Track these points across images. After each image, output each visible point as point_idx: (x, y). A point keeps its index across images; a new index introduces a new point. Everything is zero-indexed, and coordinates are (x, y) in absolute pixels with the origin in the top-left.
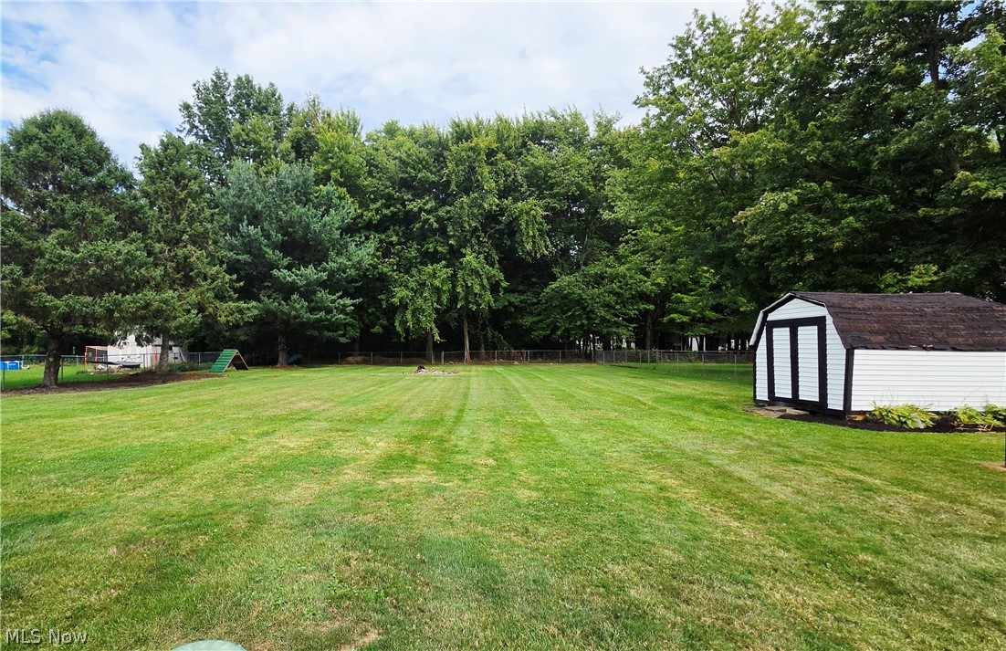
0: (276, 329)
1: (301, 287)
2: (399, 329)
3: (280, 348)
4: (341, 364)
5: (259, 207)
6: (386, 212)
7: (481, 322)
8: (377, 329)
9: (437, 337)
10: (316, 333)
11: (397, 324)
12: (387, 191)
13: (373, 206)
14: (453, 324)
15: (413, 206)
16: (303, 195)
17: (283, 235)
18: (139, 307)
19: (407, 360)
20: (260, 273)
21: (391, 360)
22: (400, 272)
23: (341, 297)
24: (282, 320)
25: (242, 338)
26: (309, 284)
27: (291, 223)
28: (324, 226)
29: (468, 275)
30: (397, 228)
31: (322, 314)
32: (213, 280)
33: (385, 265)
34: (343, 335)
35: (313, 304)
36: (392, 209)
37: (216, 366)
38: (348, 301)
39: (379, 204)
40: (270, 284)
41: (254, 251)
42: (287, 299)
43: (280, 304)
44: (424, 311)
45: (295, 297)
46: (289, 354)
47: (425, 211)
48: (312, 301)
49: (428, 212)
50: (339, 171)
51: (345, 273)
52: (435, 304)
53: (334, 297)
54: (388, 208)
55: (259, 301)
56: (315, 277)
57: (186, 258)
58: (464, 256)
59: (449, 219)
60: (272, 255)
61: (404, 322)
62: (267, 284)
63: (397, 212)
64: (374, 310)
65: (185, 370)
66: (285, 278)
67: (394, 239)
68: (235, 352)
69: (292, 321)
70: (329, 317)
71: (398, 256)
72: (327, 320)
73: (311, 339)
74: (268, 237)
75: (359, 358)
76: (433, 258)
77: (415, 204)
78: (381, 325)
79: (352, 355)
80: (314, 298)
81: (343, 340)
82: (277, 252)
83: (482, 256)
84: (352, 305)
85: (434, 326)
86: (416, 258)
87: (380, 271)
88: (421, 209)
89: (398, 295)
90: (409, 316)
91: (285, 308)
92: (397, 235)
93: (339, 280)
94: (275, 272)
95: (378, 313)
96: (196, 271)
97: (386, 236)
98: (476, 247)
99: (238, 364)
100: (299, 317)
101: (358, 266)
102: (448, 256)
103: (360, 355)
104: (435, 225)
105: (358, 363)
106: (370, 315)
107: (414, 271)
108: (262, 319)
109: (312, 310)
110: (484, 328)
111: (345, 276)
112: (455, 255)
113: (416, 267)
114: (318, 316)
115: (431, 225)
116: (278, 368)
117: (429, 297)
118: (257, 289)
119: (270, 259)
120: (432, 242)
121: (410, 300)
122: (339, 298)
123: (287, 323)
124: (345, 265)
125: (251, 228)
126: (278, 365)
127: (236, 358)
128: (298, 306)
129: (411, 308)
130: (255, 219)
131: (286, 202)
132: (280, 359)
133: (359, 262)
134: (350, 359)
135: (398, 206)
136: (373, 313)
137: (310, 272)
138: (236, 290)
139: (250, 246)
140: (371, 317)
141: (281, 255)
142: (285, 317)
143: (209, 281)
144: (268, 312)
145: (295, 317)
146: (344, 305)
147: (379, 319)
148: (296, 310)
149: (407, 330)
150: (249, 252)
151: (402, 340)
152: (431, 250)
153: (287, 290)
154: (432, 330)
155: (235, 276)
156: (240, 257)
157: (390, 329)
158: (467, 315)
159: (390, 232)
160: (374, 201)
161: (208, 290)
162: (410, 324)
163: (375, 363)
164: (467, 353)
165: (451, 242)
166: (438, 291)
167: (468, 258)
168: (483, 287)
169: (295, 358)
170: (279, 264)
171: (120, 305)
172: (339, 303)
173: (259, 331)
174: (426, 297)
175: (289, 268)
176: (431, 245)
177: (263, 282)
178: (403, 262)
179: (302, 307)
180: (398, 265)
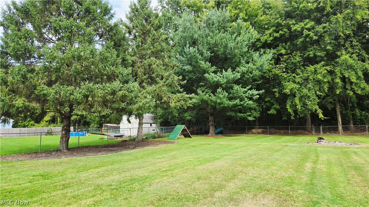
0: (208, 112)
1: (223, 84)
2: (290, 110)
3: (210, 123)
4: (248, 134)
5: (196, 36)
6: (276, 35)
7: (350, 105)
8: (273, 111)
9: (321, 116)
10: (233, 114)
11: (288, 107)
12: (277, 21)
13: (267, 32)
14: (330, 107)
15: (297, 27)
16: (223, 28)
17: (211, 53)
18: (107, 93)
19: (295, 132)
20: (197, 77)
21: (282, 131)
22: (288, 73)
23: (250, 89)
24: (211, 106)
25: (188, 118)
26: (228, 82)
27: (216, 45)
28: (237, 44)
29: (344, 69)
30: (284, 44)
31: (238, 101)
32: (167, 79)
33: (277, 69)
34: (250, 116)
35: (231, 95)
36: (280, 32)
37: (172, 135)
38: (255, 92)
39: (271, 30)
40: (203, 84)
41: (193, 63)
42: (214, 92)
43: (210, 96)
44: (309, 97)
45: (219, 90)
46: (216, 127)
47: (306, 29)
48: (230, 93)
49: (309, 30)
50: (245, 12)
51: (251, 73)
52: (318, 93)
53: (246, 90)
54: (277, 32)
55: (197, 94)
56: (233, 76)
57: (150, 65)
58: (339, 57)
59: (325, 32)
60: (205, 65)
61: (294, 106)
62: (201, 84)
63: (284, 34)
64: (269, 99)
65: (155, 138)
66: (212, 79)
67: (283, 51)
68: (183, 127)
69: (218, 107)
70: (242, 103)
71: (286, 63)
72: (241, 105)
73: (230, 118)
74: (202, 54)
75: (260, 130)
76: (313, 61)
77: (298, 26)
78: (275, 109)
79: (254, 128)
80: (232, 91)
81: (251, 119)
82: (208, 63)
83: (354, 55)
84: (258, 94)
85: (317, 107)
86: (299, 62)
87: (273, 73)
88: (303, 29)
89: (289, 87)
90: (297, 101)
91: (213, 98)
92: (285, 49)
93: (248, 79)
94: (206, 75)
95: (272, 101)
96: (156, 73)
97: (277, 51)
98: (350, 49)
99: (185, 134)
100: (222, 103)
101: (260, 69)
102: (326, 58)
103: (259, 128)
104: (315, 38)
105: (259, 133)
106: (266, 102)
107: (298, 71)
108: (199, 106)
109: (230, 99)
110: (353, 108)
111: (251, 76)
112: (332, 57)
113: (300, 68)
114: (235, 102)
115: (311, 38)
116: (209, 136)
117: (312, 87)
118: (196, 87)
119: (203, 67)
120: (312, 50)
121: (298, 90)
122: (248, 90)
123: (214, 108)
124: (252, 68)
125: (191, 48)
126: (210, 135)
127: (184, 130)
128: (221, 96)
129: (298, 96)
130: (194, 43)
131: (212, 32)
132: (211, 131)
133: (261, 66)
134: (254, 130)
135: (285, 30)
136: (269, 101)
137: (229, 74)
138: (182, 86)
139: (191, 61)
140: (268, 104)
141: (210, 64)
142: (213, 104)
143: (164, 80)
144: (203, 101)
145: (220, 104)
146: (252, 95)
147: (273, 105)
148: (220, 99)
149: (295, 111)
150: (190, 64)
151: (292, 118)
152: (312, 56)
153: (214, 87)
154: (316, 110)
155: (181, 77)
156: (185, 67)
157: (282, 111)
158: (339, 100)
159: (280, 48)
160: (268, 29)
161: (163, 85)
162: (299, 107)
163: (271, 133)
164: (340, 127)
165: (328, 47)
166: (319, 82)
167: (343, 58)
168: (358, 78)
169: (219, 130)
170: (209, 70)
171: (92, 92)
172: (249, 94)
173: (197, 114)
174: (309, 88)
175: (215, 72)
176: (311, 53)
177: (199, 83)
178: (290, 66)
179: (224, 96)
180: (286, 68)
